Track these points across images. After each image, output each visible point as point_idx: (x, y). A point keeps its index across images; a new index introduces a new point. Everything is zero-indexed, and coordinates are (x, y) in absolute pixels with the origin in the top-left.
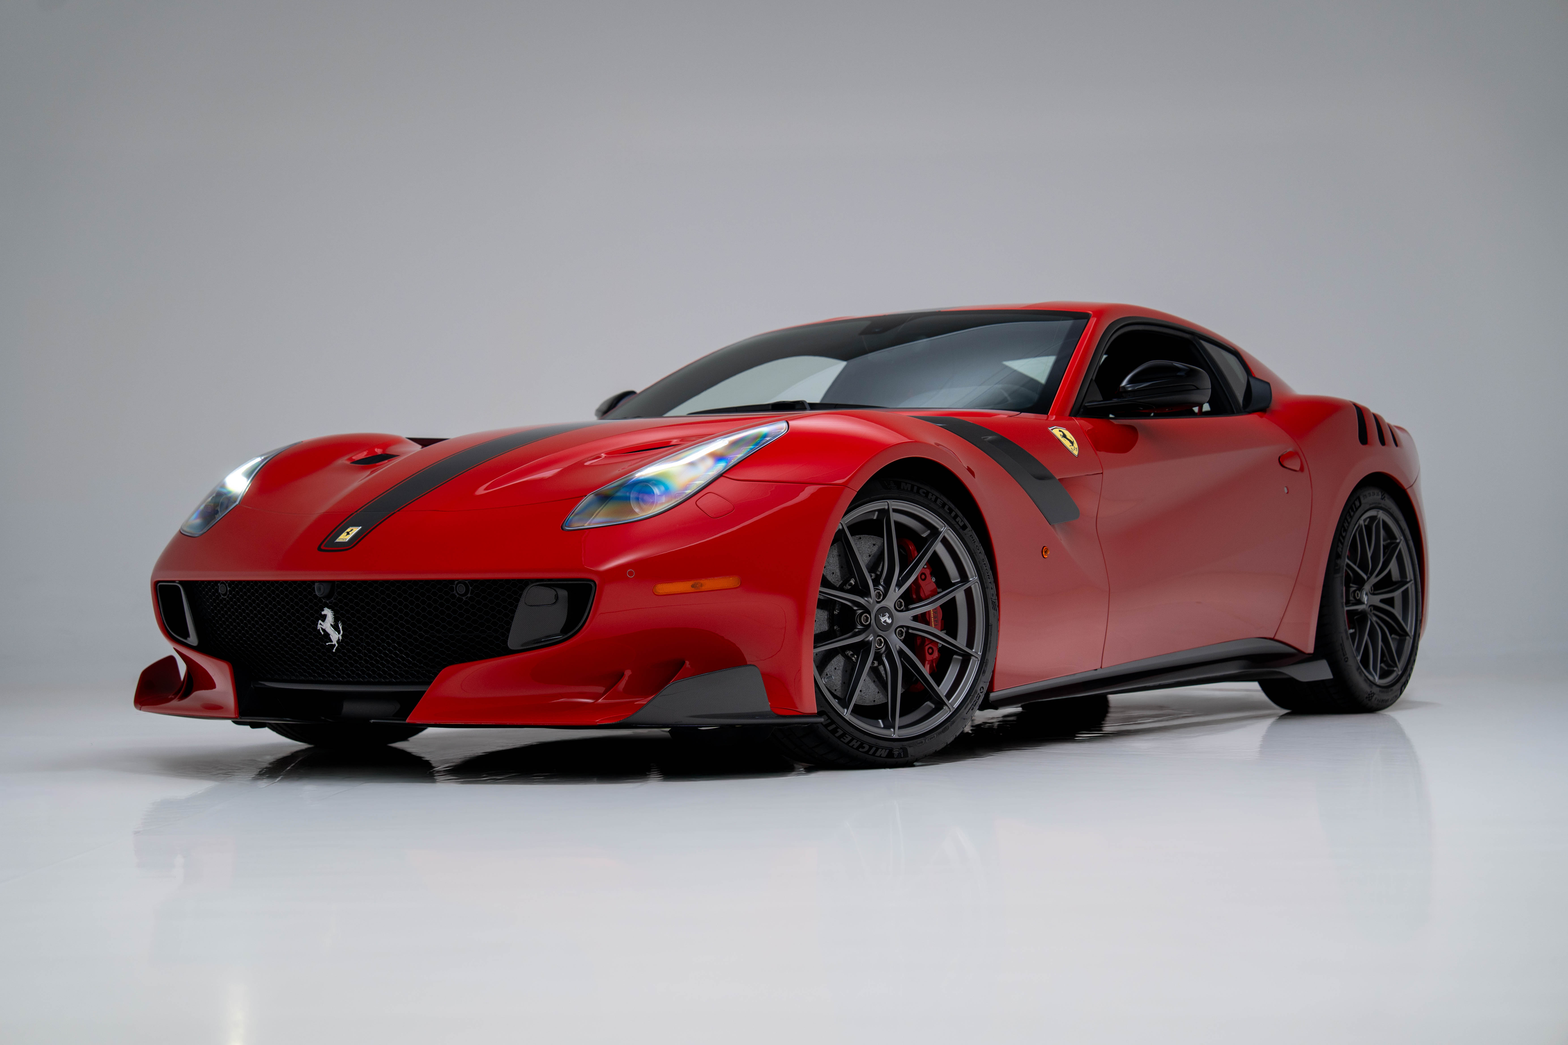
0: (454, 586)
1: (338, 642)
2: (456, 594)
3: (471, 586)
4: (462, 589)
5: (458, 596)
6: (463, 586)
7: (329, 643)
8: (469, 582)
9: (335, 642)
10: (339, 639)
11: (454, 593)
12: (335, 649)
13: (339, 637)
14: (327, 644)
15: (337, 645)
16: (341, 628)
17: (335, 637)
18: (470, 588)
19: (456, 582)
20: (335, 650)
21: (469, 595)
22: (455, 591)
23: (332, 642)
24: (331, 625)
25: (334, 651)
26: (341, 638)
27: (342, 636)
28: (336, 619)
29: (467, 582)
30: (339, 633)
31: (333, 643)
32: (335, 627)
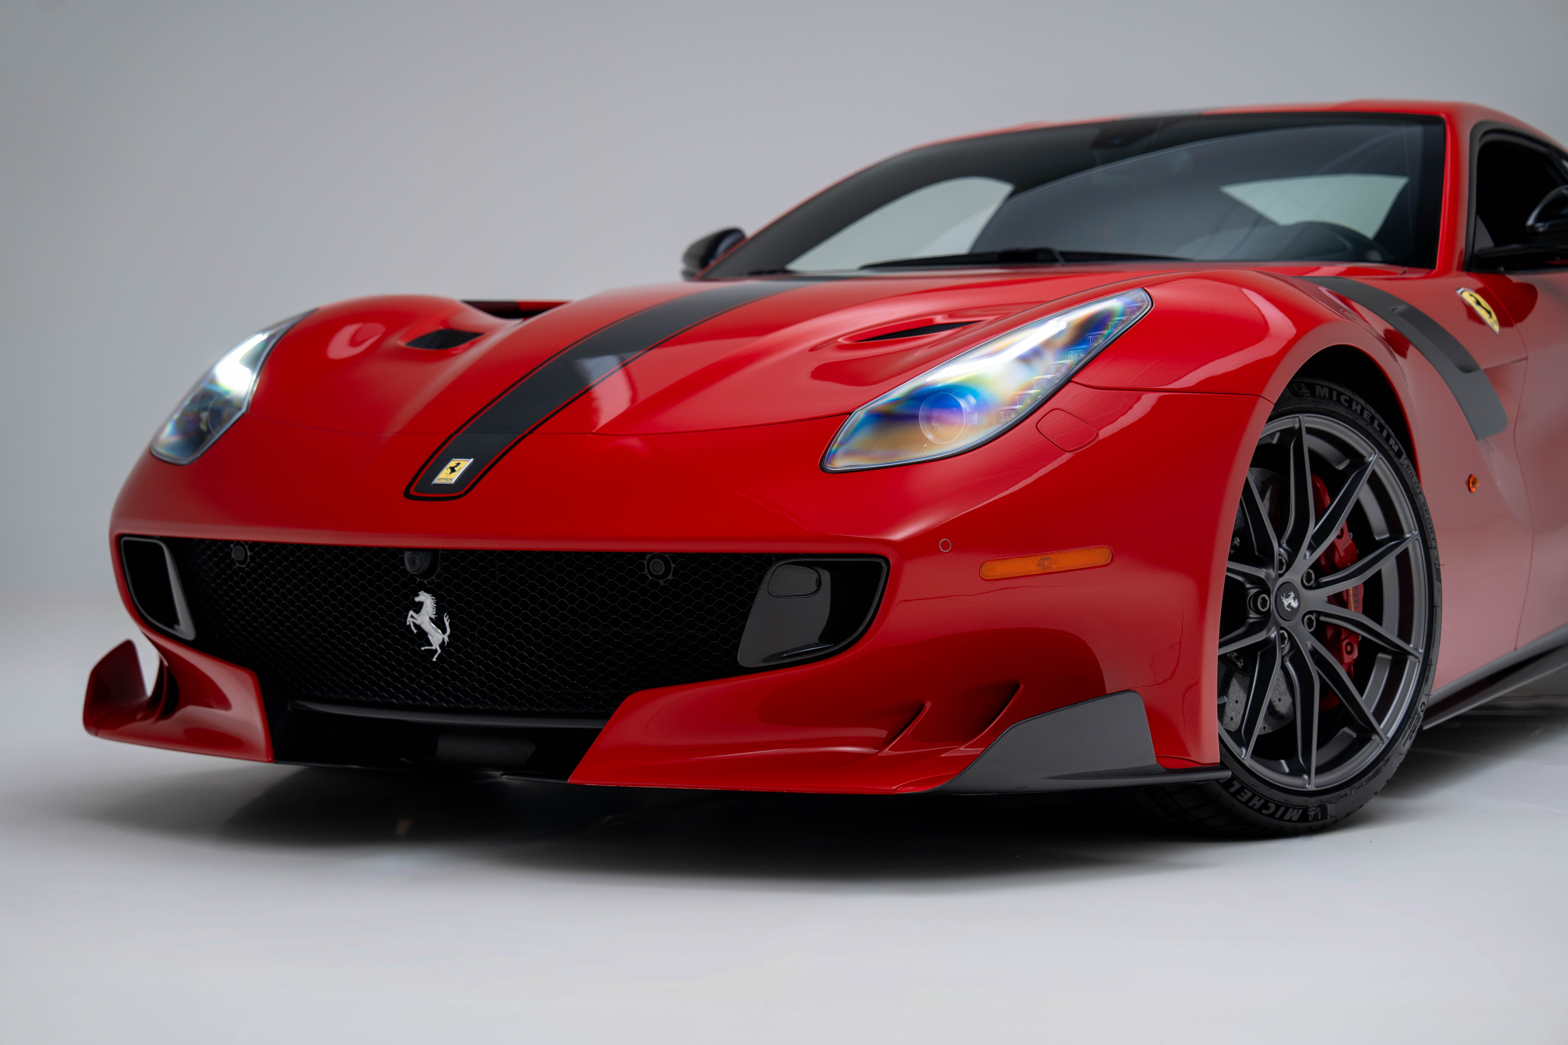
0: (645, 562)
1: (442, 646)
2: (648, 575)
3: (673, 563)
4: (658, 568)
5: (651, 578)
6: (662, 563)
7: (427, 648)
8: (670, 556)
9: (436, 646)
10: (443, 642)
11: (645, 573)
12: (436, 656)
13: (443, 639)
14: (423, 649)
15: (439, 651)
16: (447, 624)
17: (437, 638)
18: (673, 565)
19: (648, 556)
20: (437, 659)
21: (670, 577)
22: (646, 571)
23: (431, 645)
24: (431, 619)
25: (434, 660)
26: (446, 640)
27: (449, 636)
28: (440, 610)
29: (667, 556)
30: (444, 632)
31: (434, 648)
32: (438, 622)
